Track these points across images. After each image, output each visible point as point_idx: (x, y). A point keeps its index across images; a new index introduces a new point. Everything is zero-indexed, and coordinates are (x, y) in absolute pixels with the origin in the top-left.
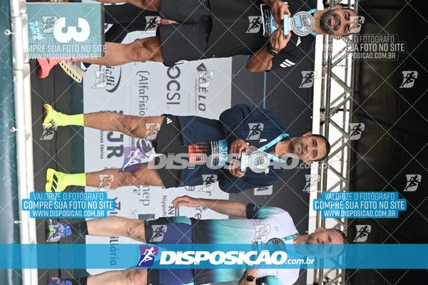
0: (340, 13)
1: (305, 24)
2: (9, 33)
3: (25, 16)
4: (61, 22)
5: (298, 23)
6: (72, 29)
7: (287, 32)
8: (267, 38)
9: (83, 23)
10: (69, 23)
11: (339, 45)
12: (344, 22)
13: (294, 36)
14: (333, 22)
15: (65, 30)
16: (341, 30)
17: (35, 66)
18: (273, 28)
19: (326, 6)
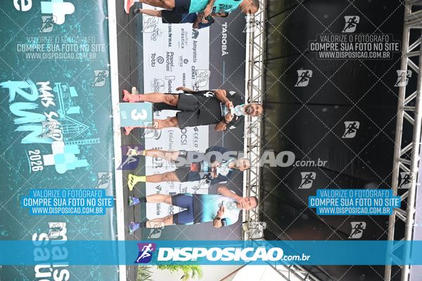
0: (254, 106)
1: (240, 110)
2: (111, 116)
3: (119, 109)
4: (134, 112)
5: (237, 110)
6: (139, 114)
7: (232, 114)
8: (224, 117)
9: (144, 112)
10: (138, 111)
11: (255, 119)
12: (255, 110)
13: (235, 116)
14: (251, 110)
15: (136, 115)
16: (254, 113)
17: (123, 130)
18: (226, 113)
19: (249, 102)
